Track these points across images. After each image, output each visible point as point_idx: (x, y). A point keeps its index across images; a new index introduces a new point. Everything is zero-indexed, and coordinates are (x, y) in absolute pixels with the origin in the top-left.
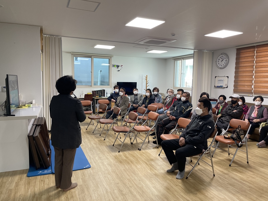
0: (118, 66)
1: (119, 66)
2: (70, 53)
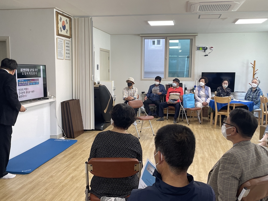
0: (205, 49)
1: (207, 48)
2: (139, 35)
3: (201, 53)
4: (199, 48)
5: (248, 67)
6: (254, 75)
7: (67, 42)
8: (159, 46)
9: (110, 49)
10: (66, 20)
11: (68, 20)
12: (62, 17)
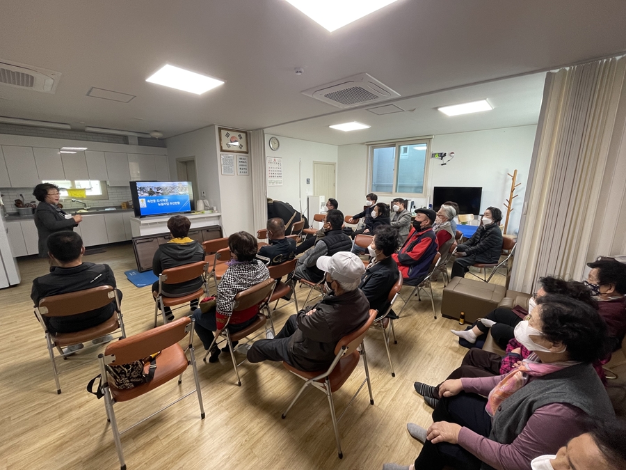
0: (442, 156)
1: (445, 155)
2: (363, 144)
3: (437, 161)
4: (433, 155)
5: (506, 180)
6: (512, 192)
7: (241, 157)
8: (405, 154)
9: (337, 162)
10: (239, 136)
11: (243, 135)
12: (229, 132)
